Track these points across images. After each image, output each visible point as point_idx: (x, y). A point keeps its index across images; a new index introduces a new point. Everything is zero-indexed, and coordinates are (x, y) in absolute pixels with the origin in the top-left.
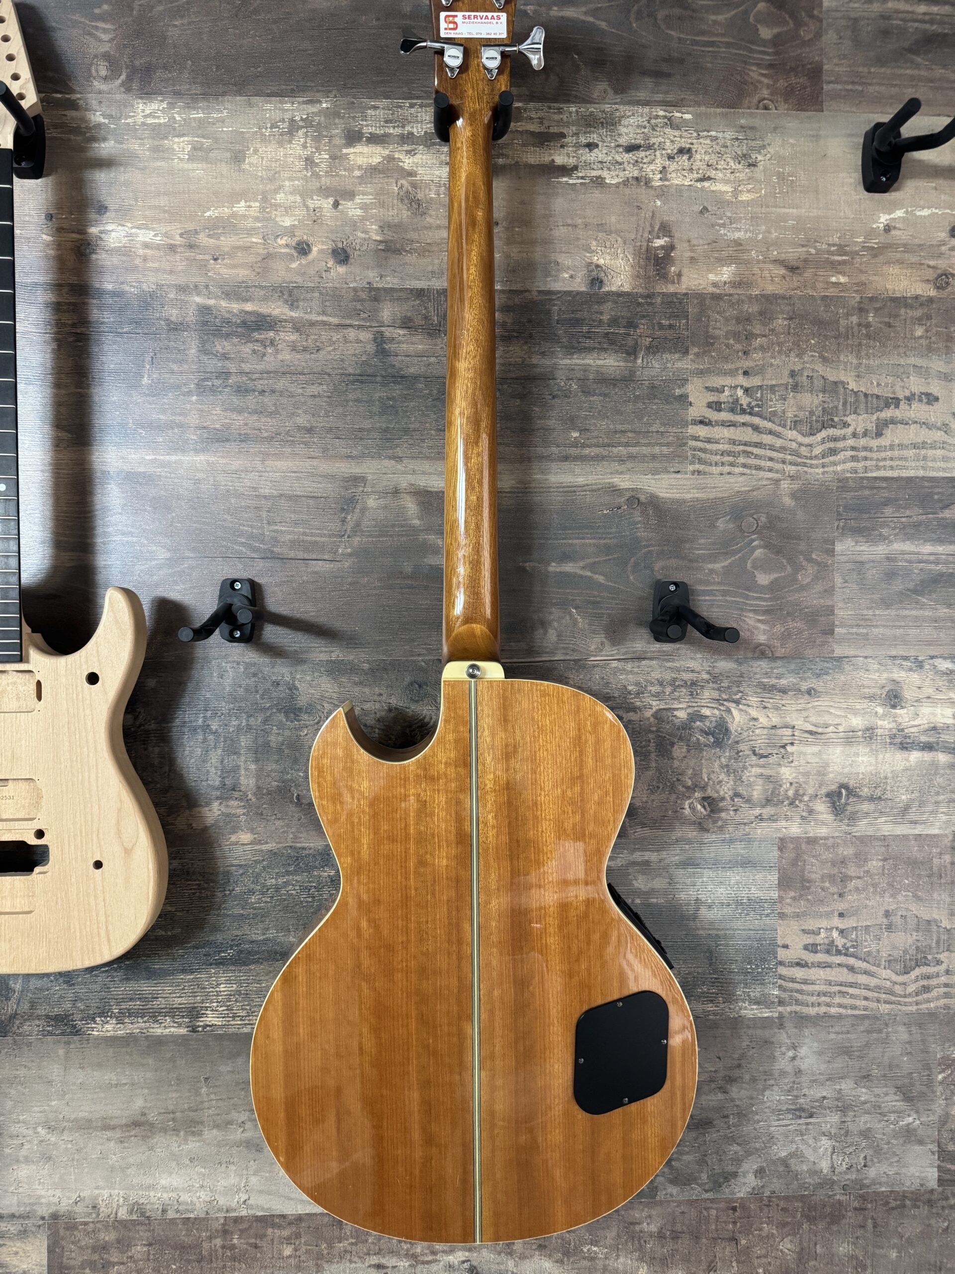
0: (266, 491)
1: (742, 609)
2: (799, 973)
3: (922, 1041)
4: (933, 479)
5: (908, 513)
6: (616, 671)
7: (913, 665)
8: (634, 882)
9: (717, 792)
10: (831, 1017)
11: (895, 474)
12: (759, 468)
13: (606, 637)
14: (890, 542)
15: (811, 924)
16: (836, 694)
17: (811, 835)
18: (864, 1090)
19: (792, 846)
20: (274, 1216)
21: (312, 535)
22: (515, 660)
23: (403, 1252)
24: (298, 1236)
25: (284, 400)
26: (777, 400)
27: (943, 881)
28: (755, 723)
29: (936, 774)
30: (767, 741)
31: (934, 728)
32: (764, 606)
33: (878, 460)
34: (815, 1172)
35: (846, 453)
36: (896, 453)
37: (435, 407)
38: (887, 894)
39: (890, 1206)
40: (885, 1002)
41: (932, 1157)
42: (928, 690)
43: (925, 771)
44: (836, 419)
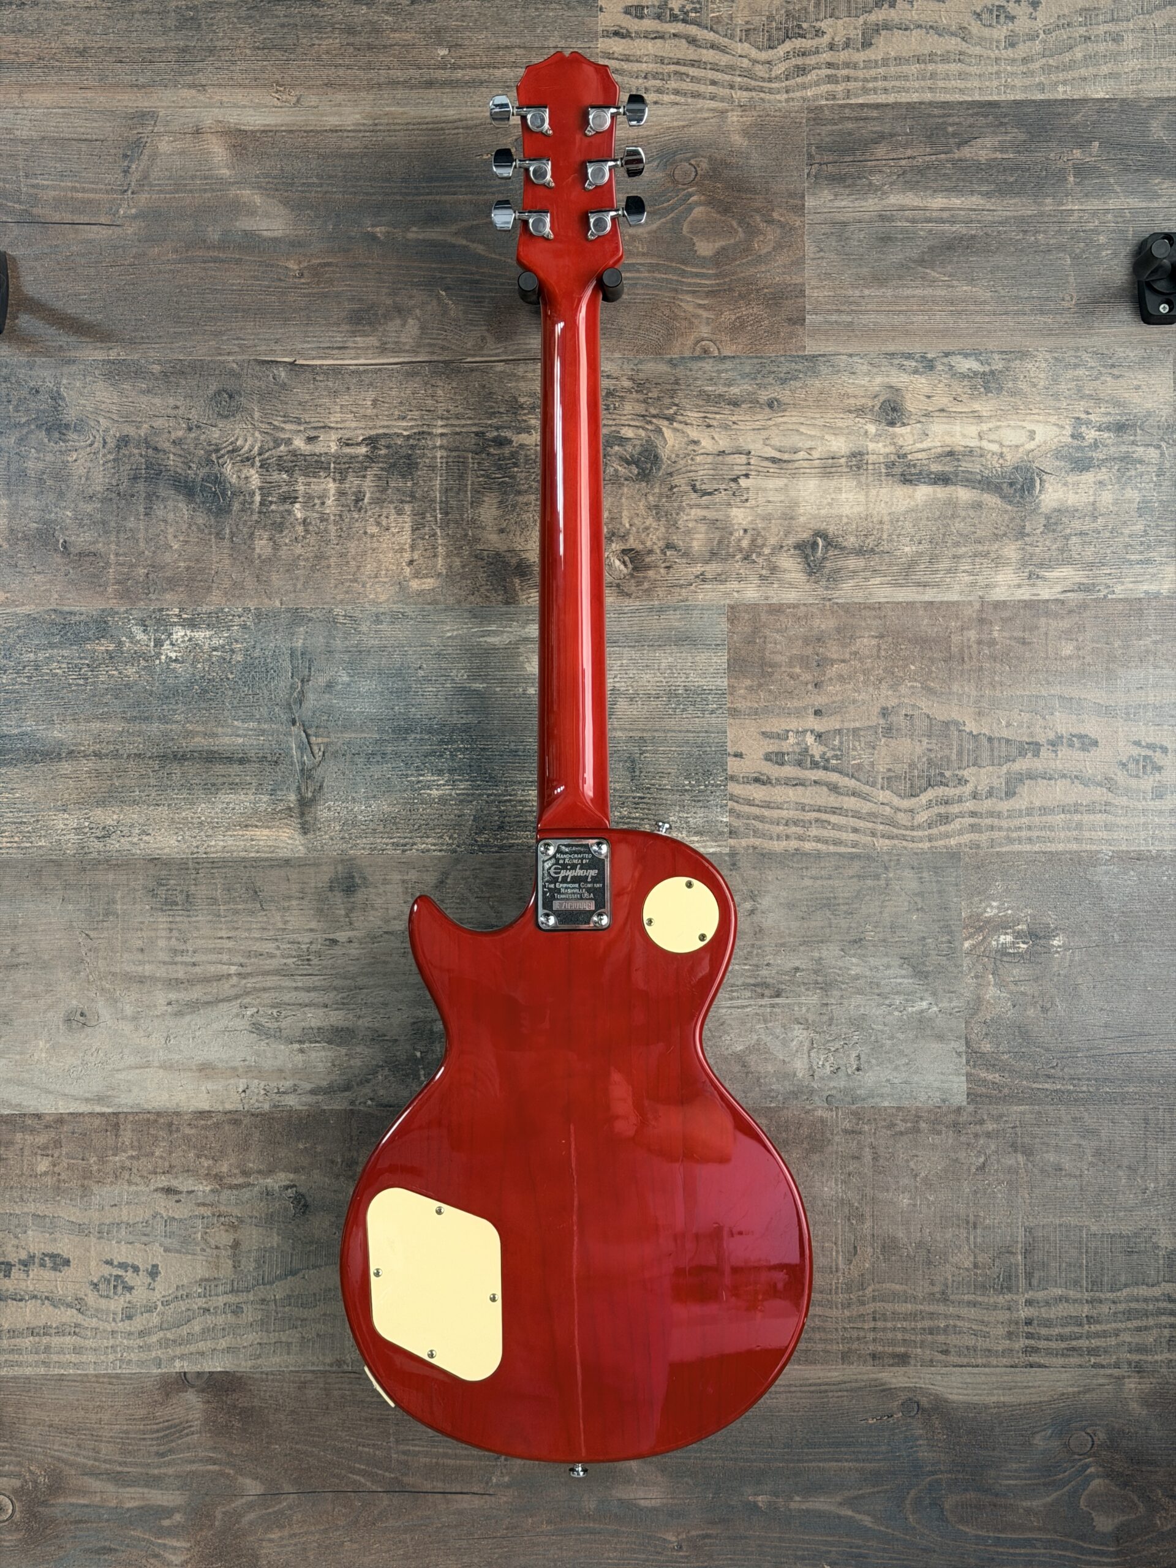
0: (24, 134)
1: (676, 290)
2: (759, 793)
3: (939, 892)
4: (945, 105)
6: (502, 377)
7: (920, 365)
8: (526, 665)
9: (643, 543)
10: (806, 854)
11: (891, 99)
12: (696, 95)
13: (488, 330)
14: (884, 193)
15: (777, 725)
16: (808, 407)
17: (774, 601)
18: (854, 960)
19: (747, 617)
20: (25, 1115)
22: (362, 361)
23: (203, 1171)
24: (58, 1144)
26: (721, 2)
27: (966, 667)
28: (696, 448)
29: (953, 516)
30: (712, 472)
31: (951, 454)
32: (707, 286)
33: (865, 80)
34: (786, 1076)
35: (819, 72)
36: (893, 70)
37: (251, 17)
38: (884, 686)
39: (898, 1129)
40: (883, 836)
41: (957, 1060)
42: (942, 400)
43: (938, 513)
44: (805, 25)
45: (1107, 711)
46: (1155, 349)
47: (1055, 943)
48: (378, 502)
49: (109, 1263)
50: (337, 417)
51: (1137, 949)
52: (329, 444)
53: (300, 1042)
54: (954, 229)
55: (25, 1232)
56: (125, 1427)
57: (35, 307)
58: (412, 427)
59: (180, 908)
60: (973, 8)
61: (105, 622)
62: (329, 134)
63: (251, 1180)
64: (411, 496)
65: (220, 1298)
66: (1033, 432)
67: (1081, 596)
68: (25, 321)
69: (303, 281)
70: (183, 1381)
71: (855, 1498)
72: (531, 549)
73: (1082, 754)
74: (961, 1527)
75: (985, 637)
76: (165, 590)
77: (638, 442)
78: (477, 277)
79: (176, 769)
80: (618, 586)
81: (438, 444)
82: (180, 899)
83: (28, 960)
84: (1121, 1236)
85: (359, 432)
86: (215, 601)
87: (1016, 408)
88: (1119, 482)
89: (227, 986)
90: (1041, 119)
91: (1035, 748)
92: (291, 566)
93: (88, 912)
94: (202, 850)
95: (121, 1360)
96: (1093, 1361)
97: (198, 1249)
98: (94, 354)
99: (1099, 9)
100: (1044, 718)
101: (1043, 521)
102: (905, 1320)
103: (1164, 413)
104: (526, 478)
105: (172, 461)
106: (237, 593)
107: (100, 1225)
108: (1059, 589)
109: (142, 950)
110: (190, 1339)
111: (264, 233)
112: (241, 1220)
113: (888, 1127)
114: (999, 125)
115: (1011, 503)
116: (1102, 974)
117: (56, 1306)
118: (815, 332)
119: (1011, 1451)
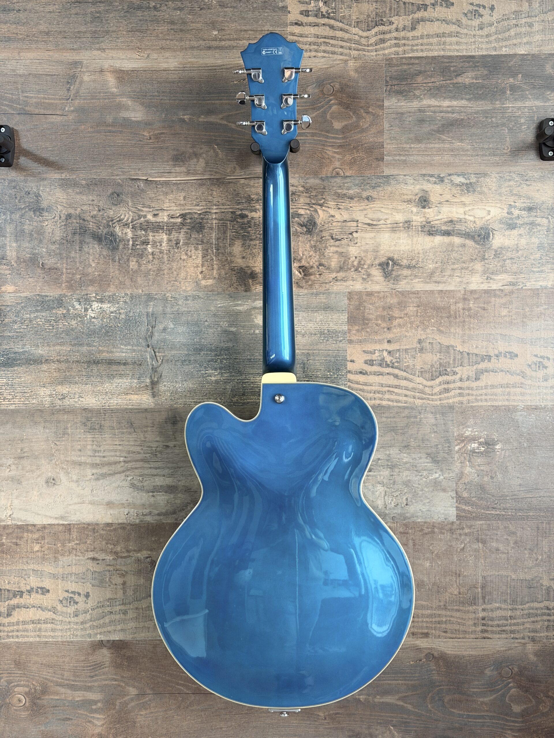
0: (21, 72)
1: (324, 145)
2: (362, 378)
3: (444, 424)
4: (450, 57)
5: (433, 80)
6: (243, 185)
7: (437, 180)
8: (255, 320)
9: (308, 263)
10: (383, 407)
11: (424, 54)
12: (333, 53)
13: (237, 164)
14: (421, 99)
15: (370, 347)
16: (385, 199)
17: (369, 290)
18: (405, 455)
19: (356, 297)
20: (28, 525)
22: (179, 179)
23: (109, 550)
24: (43, 538)
25: (32, 15)
26: (345, 8)
27: (457, 320)
28: (333, 219)
29: (452, 251)
30: (340, 230)
31: (451, 221)
32: (338, 143)
33: (413, 45)
35: (391, 42)
36: (425, 41)
37: (125, 16)
38: (419, 329)
39: (425, 532)
40: (419, 398)
41: (452, 501)
42: (447, 196)
43: (445, 249)
44: (384, 20)
45: (522, 341)
46: (547, 172)
48: (186, 244)
49: (67, 591)
50: (167, 205)
51: (535, 450)
52: (164, 218)
53: (153, 492)
54: (453, 116)
55: (29, 578)
56: (75, 665)
57: (27, 154)
58: (202, 209)
59: (97, 431)
60: (463, 11)
61: (62, 300)
62: (163, 72)
63: (131, 554)
64: (201, 241)
65: (117, 607)
66: (489, 211)
67: (511, 287)
68: (23, 160)
69: (151, 141)
70: (101, 644)
71: (405, 697)
72: (258, 266)
73: (510, 360)
74: (452, 710)
75: (466, 307)
76: (88, 285)
77: (306, 216)
78: (231, 139)
79: (95, 368)
80: (297, 283)
81: (214, 217)
82: (97, 427)
83: (28, 455)
84: (526, 580)
85: (177, 212)
86: (111, 290)
87: (482, 200)
88: (529, 234)
90: (495, 64)
91: (489, 358)
92: (147, 274)
93: (55, 433)
94: (107, 405)
95: (73, 635)
96: (512, 636)
97: (107, 585)
98: (55, 175)
99: (522, 11)
100: (493, 344)
101: (493, 253)
102: (427, 617)
103: (550, 202)
104: (255, 233)
105: (91, 225)
106: (122, 286)
107: (62, 575)
108: (501, 284)
109: (80, 450)
110: (104, 625)
111: (133, 119)
112: (126, 572)
113: (420, 531)
114: (475, 67)
115: (478, 244)
116: (519, 462)
117: (43, 611)
118: (388, 165)
119: (475, 676)
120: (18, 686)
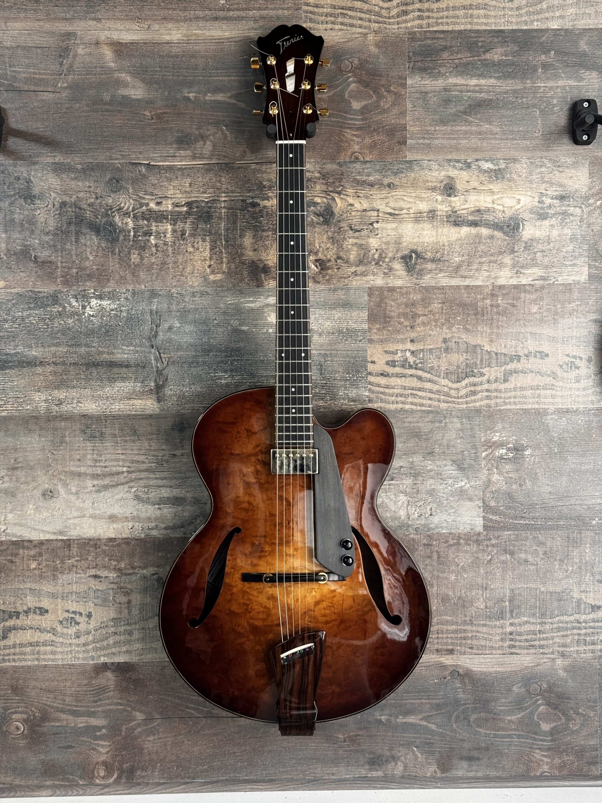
0: (8, 44)
1: (342, 127)
2: (383, 381)
3: (471, 429)
4: (477, 31)
6: (254, 171)
7: (464, 166)
8: (268, 318)
9: (326, 256)
10: (406, 411)
11: (450, 28)
12: (352, 25)
13: (247, 147)
14: (446, 77)
15: (392, 347)
16: (408, 187)
17: (391, 285)
18: (429, 462)
19: (377, 293)
20: (24, 541)
21: (40, 74)
22: (184, 163)
23: (112, 567)
24: (41, 555)
27: (485, 318)
28: (352, 208)
29: (480, 243)
30: (360, 220)
31: (479, 211)
32: (357, 125)
33: (437, 18)
34: (396, 518)
35: (414, 14)
36: (451, 13)
38: (445, 327)
39: (450, 543)
40: (444, 402)
41: (479, 510)
42: (475, 184)
43: (472, 241)
45: (553, 340)
46: (580, 158)
47: (527, 453)
48: (192, 235)
49: (68, 611)
50: (172, 192)
51: (566, 456)
52: (168, 206)
53: (159, 504)
54: (481, 96)
55: (26, 597)
56: (77, 689)
58: (209, 197)
59: (97, 439)
61: (57, 297)
62: (165, 45)
63: (136, 571)
64: (209, 232)
65: (122, 628)
67: (541, 282)
68: (13, 142)
69: (153, 121)
70: (105, 667)
71: (429, 716)
72: (270, 259)
73: (541, 361)
74: (478, 729)
75: (494, 303)
76: (86, 281)
77: (323, 205)
78: (241, 120)
79: (95, 372)
80: (313, 278)
81: (223, 206)
82: (97, 434)
83: (23, 465)
84: (556, 593)
85: (183, 199)
86: (111, 286)
87: (511, 187)
88: (561, 225)
89: (122, 477)
90: (525, 39)
91: (518, 358)
92: (150, 268)
93: (52, 441)
94: (108, 410)
95: (74, 657)
96: (541, 651)
97: (111, 604)
98: (47, 159)
100: (523, 343)
101: (524, 245)
102: (452, 633)
103: (584, 190)
104: (267, 223)
105: (88, 214)
106: (123, 281)
107: (62, 593)
108: (531, 279)
109: (79, 460)
110: (108, 647)
111: (133, 96)
112: (131, 590)
113: (445, 542)
114: (504, 43)
115: (508, 236)
116: (549, 468)
117: (42, 632)
118: (412, 148)
119: (502, 694)
120: (16, 712)
